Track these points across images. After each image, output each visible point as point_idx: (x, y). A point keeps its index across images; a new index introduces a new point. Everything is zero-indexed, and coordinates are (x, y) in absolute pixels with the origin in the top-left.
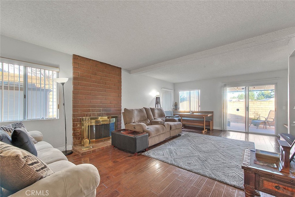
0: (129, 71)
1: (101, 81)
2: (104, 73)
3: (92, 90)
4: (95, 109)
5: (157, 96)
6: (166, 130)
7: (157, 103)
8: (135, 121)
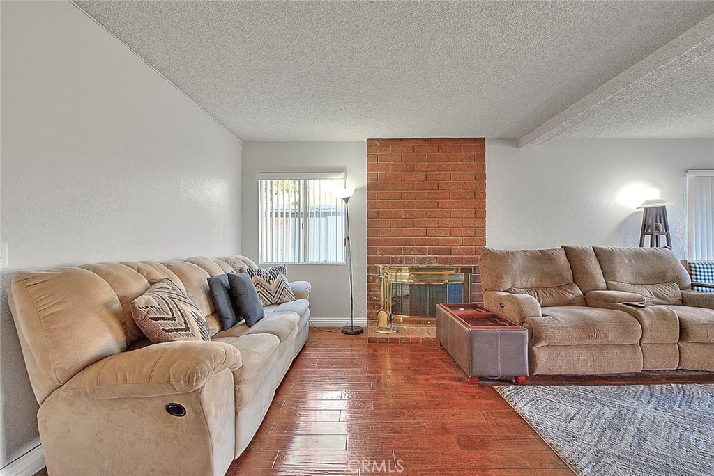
0: (513, 140)
1: (427, 182)
2: (434, 163)
3: (405, 207)
4: (412, 249)
5: (648, 202)
6: (645, 335)
7: (649, 231)
8: (513, 286)
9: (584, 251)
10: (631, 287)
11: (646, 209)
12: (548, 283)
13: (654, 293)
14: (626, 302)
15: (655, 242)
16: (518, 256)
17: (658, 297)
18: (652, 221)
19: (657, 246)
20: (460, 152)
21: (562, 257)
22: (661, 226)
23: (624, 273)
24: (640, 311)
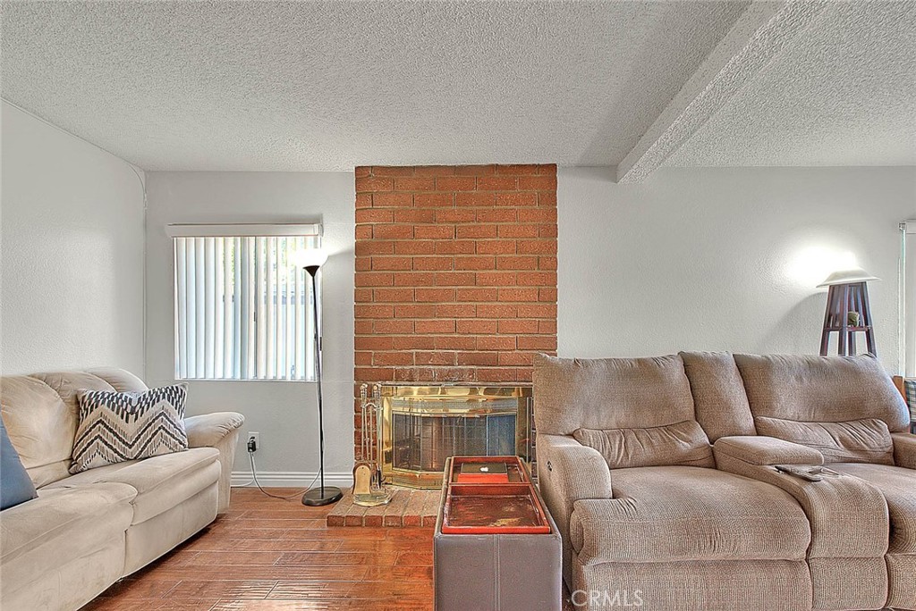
0: (606, 169)
1: (457, 240)
2: (469, 208)
3: (418, 282)
4: (430, 356)
5: (836, 276)
6: (817, 541)
7: (838, 325)
8: (584, 425)
9: (717, 361)
10: (799, 429)
11: (833, 288)
12: (647, 419)
13: (841, 439)
14: (784, 465)
15: (846, 346)
16: (595, 369)
17: (849, 447)
18: (843, 309)
19: (850, 353)
20: (513, 188)
21: (677, 373)
22: (858, 317)
23: (788, 400)
24: (809, 490)
